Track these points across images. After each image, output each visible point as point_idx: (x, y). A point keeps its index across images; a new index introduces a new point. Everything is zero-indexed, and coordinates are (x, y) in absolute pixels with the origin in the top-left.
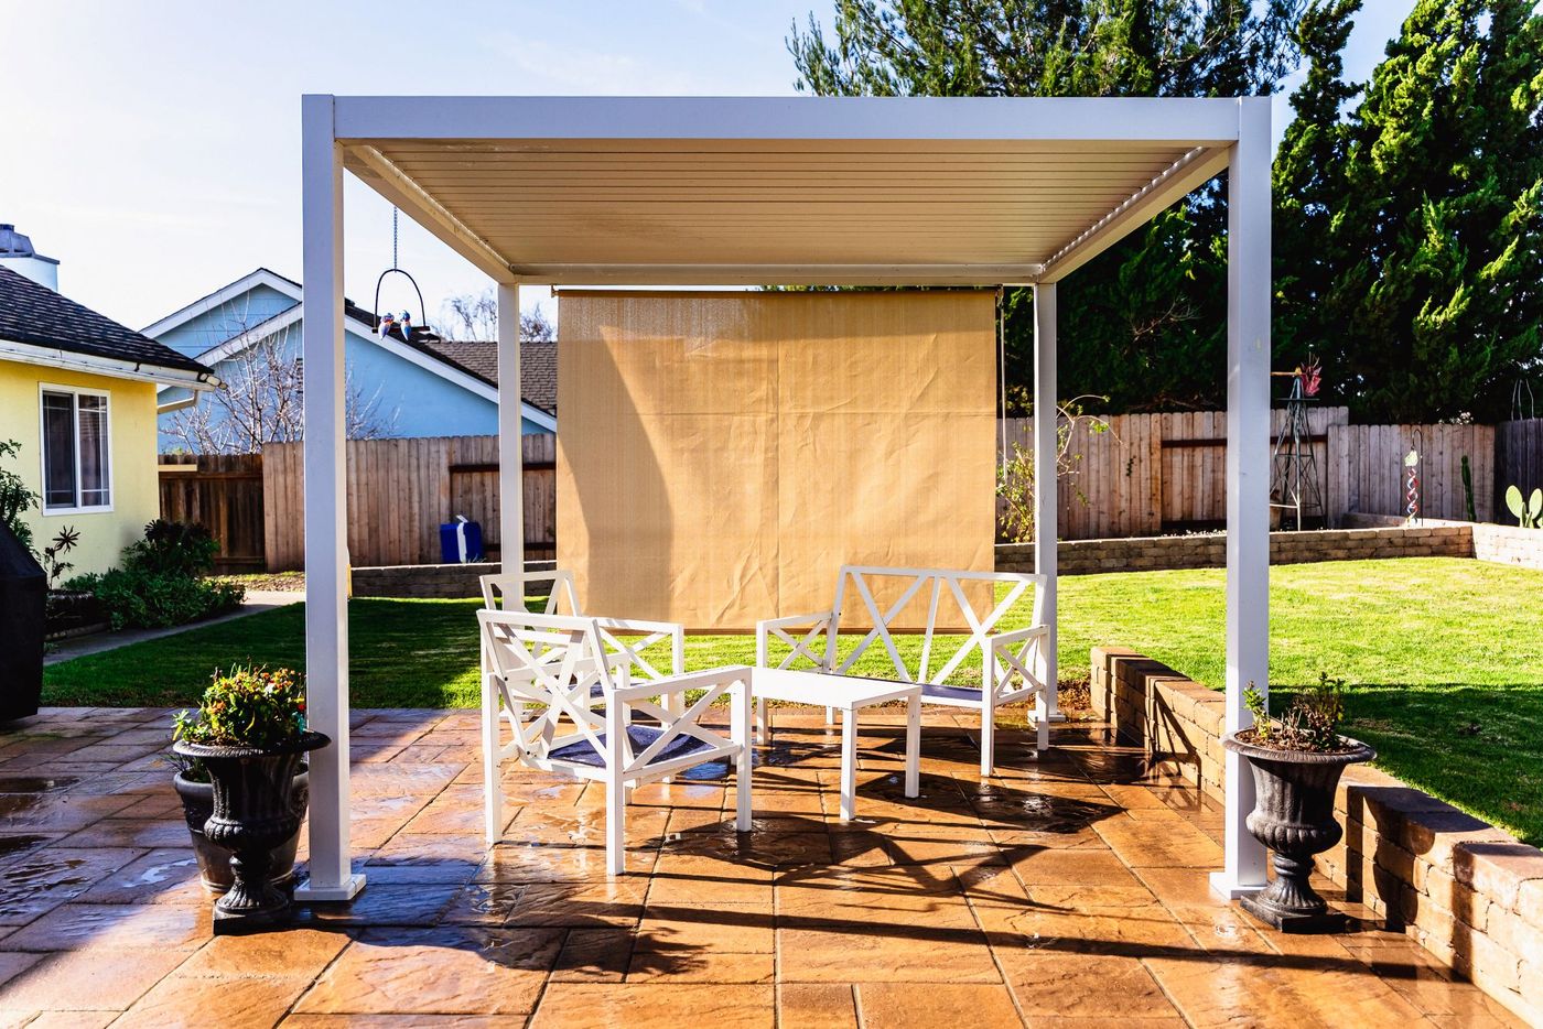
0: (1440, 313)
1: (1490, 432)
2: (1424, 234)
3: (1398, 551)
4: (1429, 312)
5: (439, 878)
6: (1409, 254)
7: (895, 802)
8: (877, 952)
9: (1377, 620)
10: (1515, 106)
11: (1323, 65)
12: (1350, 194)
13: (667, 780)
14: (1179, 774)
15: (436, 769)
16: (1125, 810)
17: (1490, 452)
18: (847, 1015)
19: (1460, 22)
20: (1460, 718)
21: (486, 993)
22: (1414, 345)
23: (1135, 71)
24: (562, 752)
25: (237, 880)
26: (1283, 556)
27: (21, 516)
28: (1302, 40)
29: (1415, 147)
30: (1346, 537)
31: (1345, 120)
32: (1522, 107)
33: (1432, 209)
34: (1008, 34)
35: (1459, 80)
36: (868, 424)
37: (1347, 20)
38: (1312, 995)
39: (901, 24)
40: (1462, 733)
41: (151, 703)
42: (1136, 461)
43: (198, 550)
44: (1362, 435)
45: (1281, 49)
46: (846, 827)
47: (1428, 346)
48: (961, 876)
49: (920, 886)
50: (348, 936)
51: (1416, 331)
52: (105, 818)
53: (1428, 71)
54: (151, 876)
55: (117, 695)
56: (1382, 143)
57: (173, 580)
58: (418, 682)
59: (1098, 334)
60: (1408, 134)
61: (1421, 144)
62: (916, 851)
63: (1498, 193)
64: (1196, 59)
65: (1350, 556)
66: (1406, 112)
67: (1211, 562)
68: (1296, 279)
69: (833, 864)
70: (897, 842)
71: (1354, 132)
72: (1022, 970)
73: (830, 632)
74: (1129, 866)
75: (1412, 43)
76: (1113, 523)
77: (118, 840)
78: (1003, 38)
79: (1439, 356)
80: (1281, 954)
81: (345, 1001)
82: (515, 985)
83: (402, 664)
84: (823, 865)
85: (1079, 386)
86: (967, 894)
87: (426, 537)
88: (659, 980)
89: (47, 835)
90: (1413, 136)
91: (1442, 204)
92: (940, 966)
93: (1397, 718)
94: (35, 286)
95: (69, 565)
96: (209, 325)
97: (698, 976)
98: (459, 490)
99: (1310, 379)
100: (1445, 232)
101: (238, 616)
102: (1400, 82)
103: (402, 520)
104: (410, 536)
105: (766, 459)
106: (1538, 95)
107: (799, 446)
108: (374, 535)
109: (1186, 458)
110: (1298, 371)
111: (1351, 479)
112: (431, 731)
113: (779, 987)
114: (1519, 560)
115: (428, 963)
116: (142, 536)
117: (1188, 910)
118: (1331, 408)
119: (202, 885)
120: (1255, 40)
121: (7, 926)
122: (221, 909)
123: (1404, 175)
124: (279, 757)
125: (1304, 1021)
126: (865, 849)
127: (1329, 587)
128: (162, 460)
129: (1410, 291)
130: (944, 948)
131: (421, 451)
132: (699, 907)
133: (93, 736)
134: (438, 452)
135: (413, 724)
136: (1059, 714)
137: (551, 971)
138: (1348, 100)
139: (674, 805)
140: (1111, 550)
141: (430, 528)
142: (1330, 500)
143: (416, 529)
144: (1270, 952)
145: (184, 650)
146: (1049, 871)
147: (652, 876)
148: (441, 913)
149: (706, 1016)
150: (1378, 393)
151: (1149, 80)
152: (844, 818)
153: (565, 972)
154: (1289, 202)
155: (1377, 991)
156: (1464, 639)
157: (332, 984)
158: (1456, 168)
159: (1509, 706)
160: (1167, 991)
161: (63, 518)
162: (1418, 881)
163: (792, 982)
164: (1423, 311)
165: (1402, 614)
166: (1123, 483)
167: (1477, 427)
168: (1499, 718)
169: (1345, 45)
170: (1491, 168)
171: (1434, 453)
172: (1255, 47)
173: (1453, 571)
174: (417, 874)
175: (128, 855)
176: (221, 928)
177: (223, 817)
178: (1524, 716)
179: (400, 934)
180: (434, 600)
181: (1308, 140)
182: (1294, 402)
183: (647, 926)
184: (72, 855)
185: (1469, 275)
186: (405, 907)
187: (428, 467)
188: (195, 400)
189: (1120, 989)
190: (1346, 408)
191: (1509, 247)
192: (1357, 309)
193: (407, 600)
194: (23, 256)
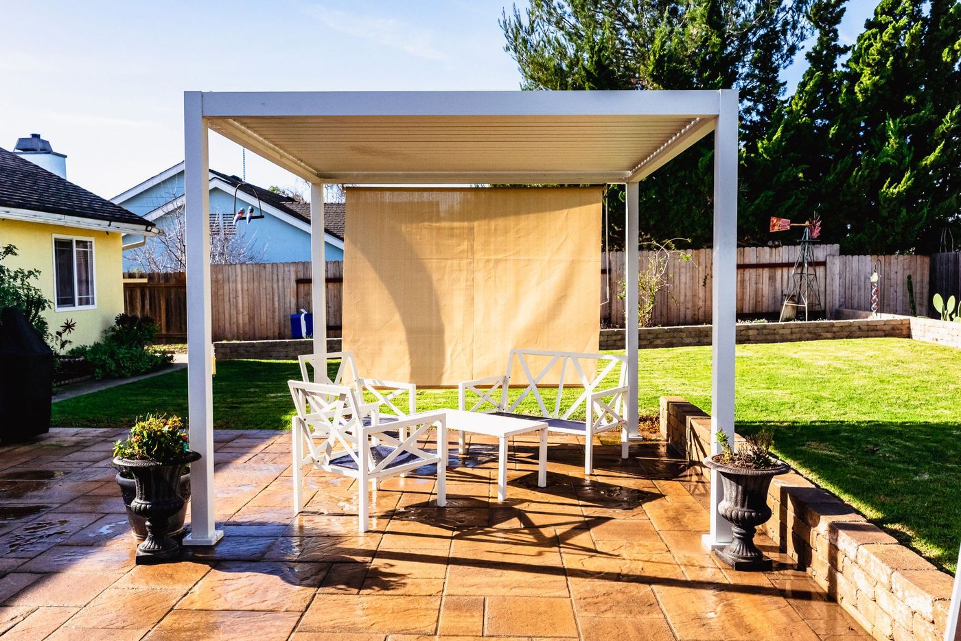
0: (895, 188)
1: (927, 260)
2: (886, 139)
3: (864, 334)
4: (889, 187)
5: (264, 533)
6: (875, 151)
7: (532, 490)
8: (503, 579)
9: (840, 379)
10: (944, 59)
11: (827, 34)
12: (842, 114)
13: (403, 475)
14: (702, 474)
15: (272, 467)
16: (664, 496)
17: (927, 272)
18: (478, 614)
19: (911, 7)
20: (869, 442)
21: (281, 599)
22: (880, 207)
23: (711, 39)
24: (337, 461)
25: (149, 534)
26: (794, 337)
27: (41, 313)
28: (813, 19)
29: (882, 85)
30: (832, 325)
31: (840, 68)
32: (949, 60)
33: (892, 124)
34: (635, 15)
35: (910, 44)
36: (527, 266)
37: (841, 7)
38: (742, 607)
39: (569, 10)
40: (867, 452)
41: (114, 425)
42: (709, 277)
43: (146, 332)
44: (847, 262)
45: (802, 23)
46: (500, 505)
47: (888, 207)
48: (561, 535)
49: (535, 541)
50: (210, 566)
51: (881, 198)
52: (82, 496)
53: (890, 39)
54: (105, 530)
55: (94, 420)
56: (861, 83)
57: (131, 349)
58: (268, 414)
59: (685, 201)
60: (877, 77)
61: (885, 83)
62: (536, 520)
63: (933, 113)
64: (750, 30)
65: (835, 337)
66: (876, 64)
67: (750, 340)
68: (808, 166)
69: (488, 527)
70: (527, 514)
71: (845, 76)
72: (582, 590)
73: (504, 387)
74: (657, 529)
75: (881, 21)
76: (694, 315)
77: (89, 508)
78: (632, 17)
79: (894, 213)
80: (732, 583)
81: (203, 603)
82: (298, 594)
83: (261, 402)
84: (482, 527)
85: (674, 232)
86: (561, 545)
87: (282, 322)
88: (378, 593)
89: (49, 505)
90: (880, 78)
91: (898, 120)
92: (536, 587)
93: (831, 442)
94: (51, 175)
95: (70, 342)
96: (154, 194)
97: (400, 591)
98: (302, 294)
99: (815, 228)
100: (899, 138)
101: (169, 371)
102: (873, 45)
103: (269, 312)
104: (273, 321)
105: (466, 286)
106: (959, 53)
107: (486, 278)
108: (251, 320)
109: (739, 275)
110: (807, 223)
111: (841, 288)
112: (272, 444)
113: (444, 598)
114: (937, 340)
115: (251, 582)
116: (114, 323)
117: (684, 556)
118: (829, 245)
119: (133, 535)
120: (785, 19)
121: (23, 558)
122: (141, 550)
123: (875, 102)
124: (171, 467)
125: (733, 622)
126: (509, 518)
127: (817, 357)
128: (127, 275)
129: (877, 173)
130: (540, 577)
131: (279, 270)
132: (407, 552)
133: (80, 446)
134: (290, 271)
135: (263, 439)
136: (639, 436)
137: (319, 588)
138: (842, 56)
139: (404, 490)
140: (689, 332)
141: (285, 316)
142: (828, 301)
143: (277, 317)
144: (726, 582)
145: (136, 392)
146: (611, 532)
147: (384, 533)
148: (264, 553)
149: (400, 614)
150: (858, 236)
151: (718, 44)
152: (500, 500)
153: (327, 588)
154: (804, 119)
155: (780, 605)
156: (887, 391)
157: (198, 593)
158: (908, 98)
159: (900, 435)
160: (661, 603)
161: (68, 313)
162: (812, 542)
163: (452, 595)
164: (885, 186)
165: (856, 375)
166: (701, 290)
167: (918, 257)
168: (892, 443)
169: (840, 22)
170: (929, 98)
171: (892, 273)
172: (786, 23)
173: (894, 347)
174: (253, 530)
175: (94, 518)
176: (140, 561)
177: (141, 499)
178: (907, 441)
179: (238, 565)
180: (285, 361)
181: (816, 82)
182: (805, 242)
183: (377, 563)
184: (61, 517)
185: (914, 165)
186: (243, 549)
187: (284, 280)
188: (144, 242)
189: (634, 602)
190: (838, 245)
191: (939, 147)
192: (845, 185)
193: (269, 361)
194: (45, 153)
